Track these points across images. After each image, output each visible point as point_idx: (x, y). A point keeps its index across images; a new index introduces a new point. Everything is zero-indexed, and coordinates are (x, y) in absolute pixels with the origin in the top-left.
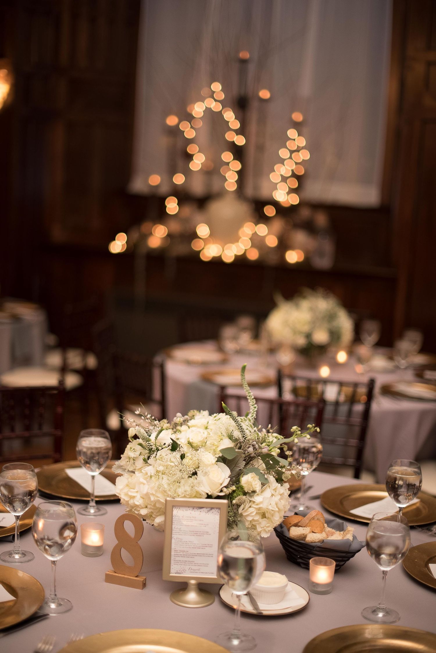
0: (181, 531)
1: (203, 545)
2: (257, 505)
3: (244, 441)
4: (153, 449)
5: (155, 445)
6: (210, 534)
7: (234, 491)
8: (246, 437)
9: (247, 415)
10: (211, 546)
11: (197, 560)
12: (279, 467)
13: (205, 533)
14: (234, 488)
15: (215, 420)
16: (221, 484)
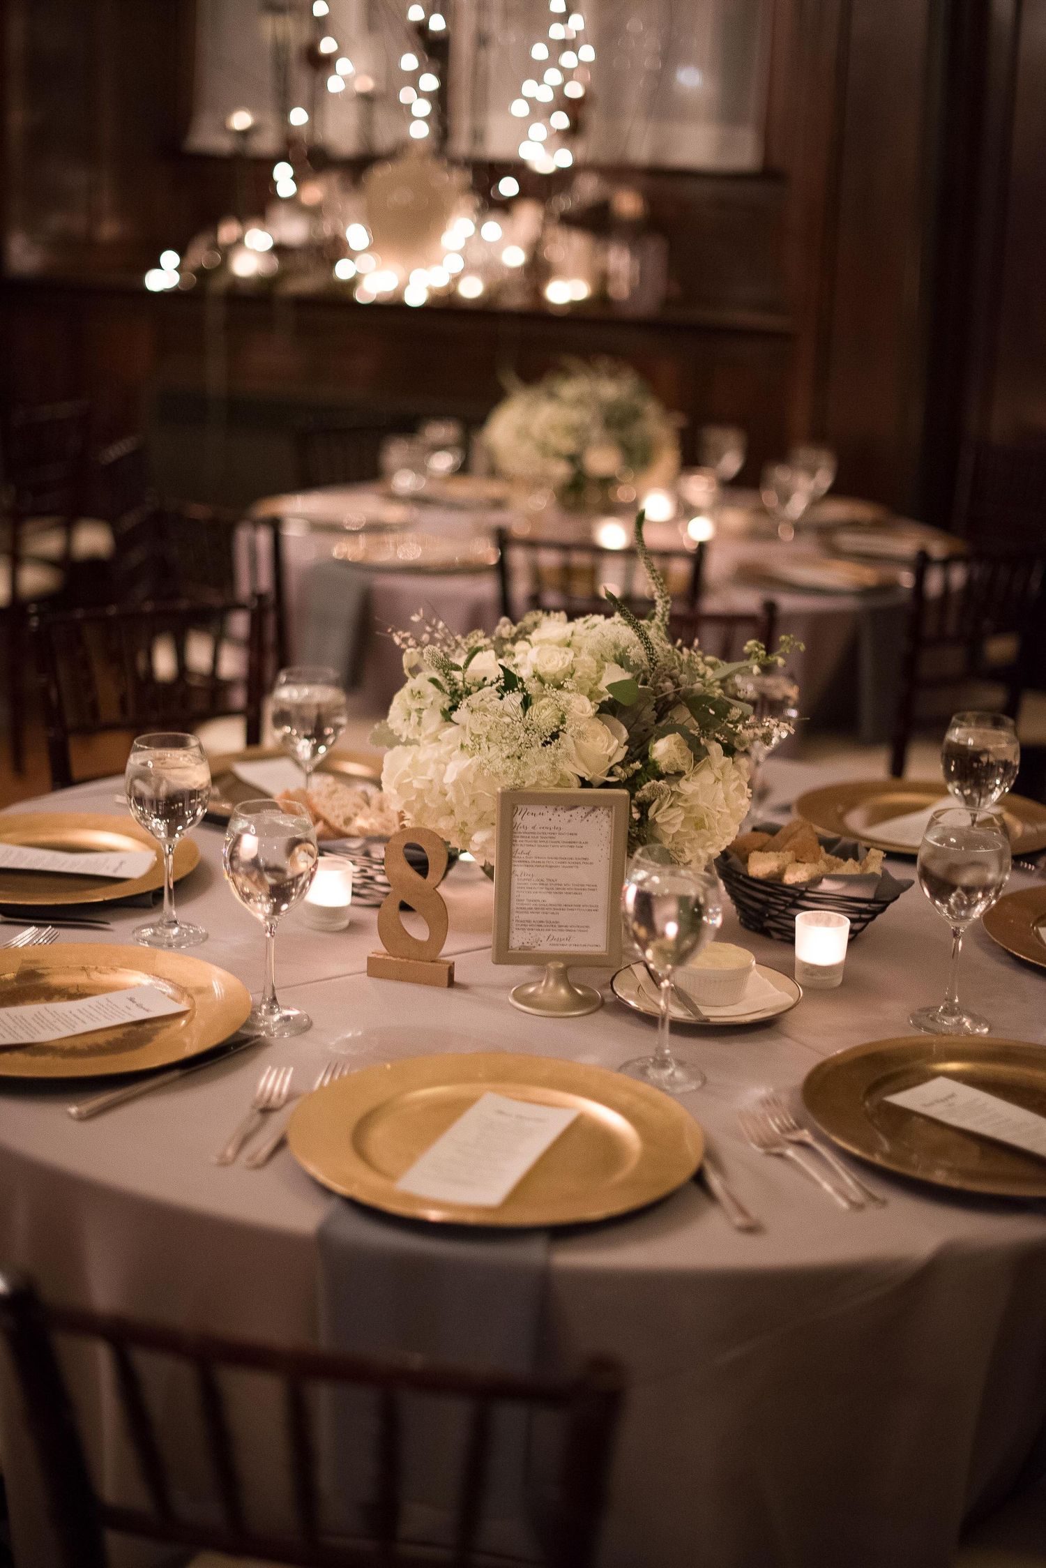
0: (531, 858)
1: (577, 887)
2: (686, 801)
3: (653, 669)
4: (459, 692)
5: (464, 682)
6: (591, 863)
7: (637, 773)
8: (657, 661)
9: (652, 618)
10: (593, 888)
11: (564, 917)
12: (729, 722)
13: (581, 861)
14: (637, 765)
15: (588, 628)
16: (610, 759)
